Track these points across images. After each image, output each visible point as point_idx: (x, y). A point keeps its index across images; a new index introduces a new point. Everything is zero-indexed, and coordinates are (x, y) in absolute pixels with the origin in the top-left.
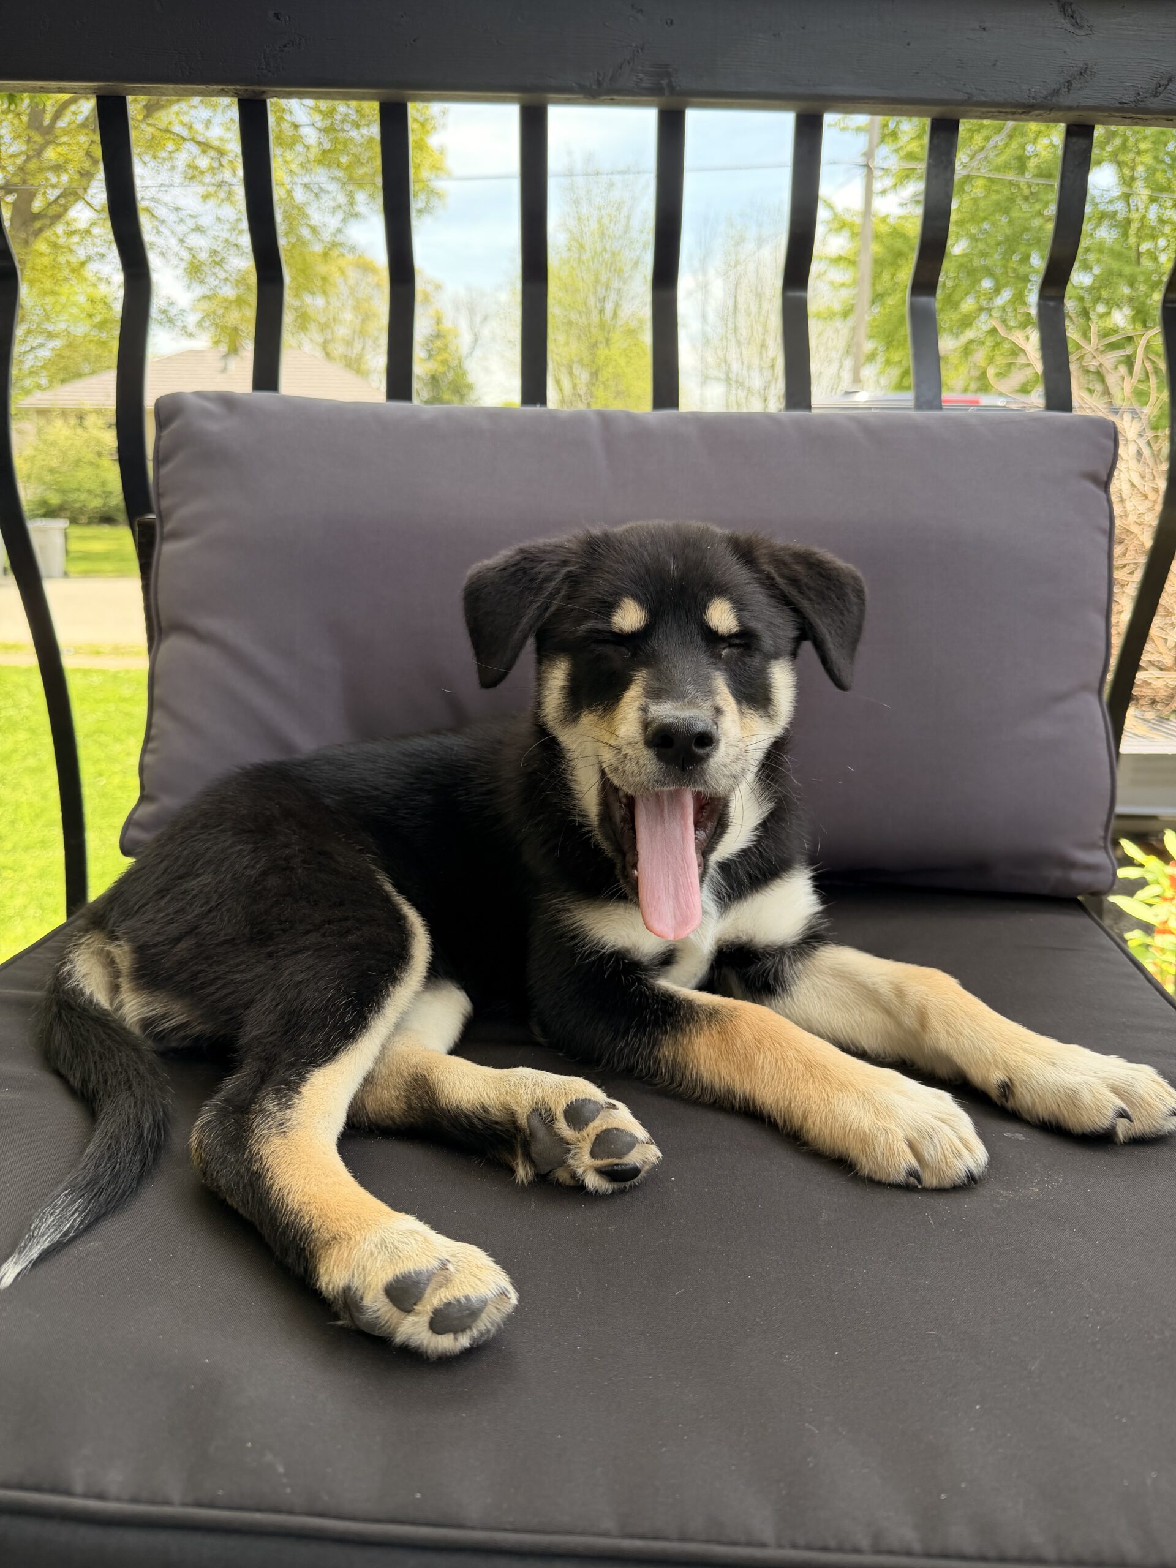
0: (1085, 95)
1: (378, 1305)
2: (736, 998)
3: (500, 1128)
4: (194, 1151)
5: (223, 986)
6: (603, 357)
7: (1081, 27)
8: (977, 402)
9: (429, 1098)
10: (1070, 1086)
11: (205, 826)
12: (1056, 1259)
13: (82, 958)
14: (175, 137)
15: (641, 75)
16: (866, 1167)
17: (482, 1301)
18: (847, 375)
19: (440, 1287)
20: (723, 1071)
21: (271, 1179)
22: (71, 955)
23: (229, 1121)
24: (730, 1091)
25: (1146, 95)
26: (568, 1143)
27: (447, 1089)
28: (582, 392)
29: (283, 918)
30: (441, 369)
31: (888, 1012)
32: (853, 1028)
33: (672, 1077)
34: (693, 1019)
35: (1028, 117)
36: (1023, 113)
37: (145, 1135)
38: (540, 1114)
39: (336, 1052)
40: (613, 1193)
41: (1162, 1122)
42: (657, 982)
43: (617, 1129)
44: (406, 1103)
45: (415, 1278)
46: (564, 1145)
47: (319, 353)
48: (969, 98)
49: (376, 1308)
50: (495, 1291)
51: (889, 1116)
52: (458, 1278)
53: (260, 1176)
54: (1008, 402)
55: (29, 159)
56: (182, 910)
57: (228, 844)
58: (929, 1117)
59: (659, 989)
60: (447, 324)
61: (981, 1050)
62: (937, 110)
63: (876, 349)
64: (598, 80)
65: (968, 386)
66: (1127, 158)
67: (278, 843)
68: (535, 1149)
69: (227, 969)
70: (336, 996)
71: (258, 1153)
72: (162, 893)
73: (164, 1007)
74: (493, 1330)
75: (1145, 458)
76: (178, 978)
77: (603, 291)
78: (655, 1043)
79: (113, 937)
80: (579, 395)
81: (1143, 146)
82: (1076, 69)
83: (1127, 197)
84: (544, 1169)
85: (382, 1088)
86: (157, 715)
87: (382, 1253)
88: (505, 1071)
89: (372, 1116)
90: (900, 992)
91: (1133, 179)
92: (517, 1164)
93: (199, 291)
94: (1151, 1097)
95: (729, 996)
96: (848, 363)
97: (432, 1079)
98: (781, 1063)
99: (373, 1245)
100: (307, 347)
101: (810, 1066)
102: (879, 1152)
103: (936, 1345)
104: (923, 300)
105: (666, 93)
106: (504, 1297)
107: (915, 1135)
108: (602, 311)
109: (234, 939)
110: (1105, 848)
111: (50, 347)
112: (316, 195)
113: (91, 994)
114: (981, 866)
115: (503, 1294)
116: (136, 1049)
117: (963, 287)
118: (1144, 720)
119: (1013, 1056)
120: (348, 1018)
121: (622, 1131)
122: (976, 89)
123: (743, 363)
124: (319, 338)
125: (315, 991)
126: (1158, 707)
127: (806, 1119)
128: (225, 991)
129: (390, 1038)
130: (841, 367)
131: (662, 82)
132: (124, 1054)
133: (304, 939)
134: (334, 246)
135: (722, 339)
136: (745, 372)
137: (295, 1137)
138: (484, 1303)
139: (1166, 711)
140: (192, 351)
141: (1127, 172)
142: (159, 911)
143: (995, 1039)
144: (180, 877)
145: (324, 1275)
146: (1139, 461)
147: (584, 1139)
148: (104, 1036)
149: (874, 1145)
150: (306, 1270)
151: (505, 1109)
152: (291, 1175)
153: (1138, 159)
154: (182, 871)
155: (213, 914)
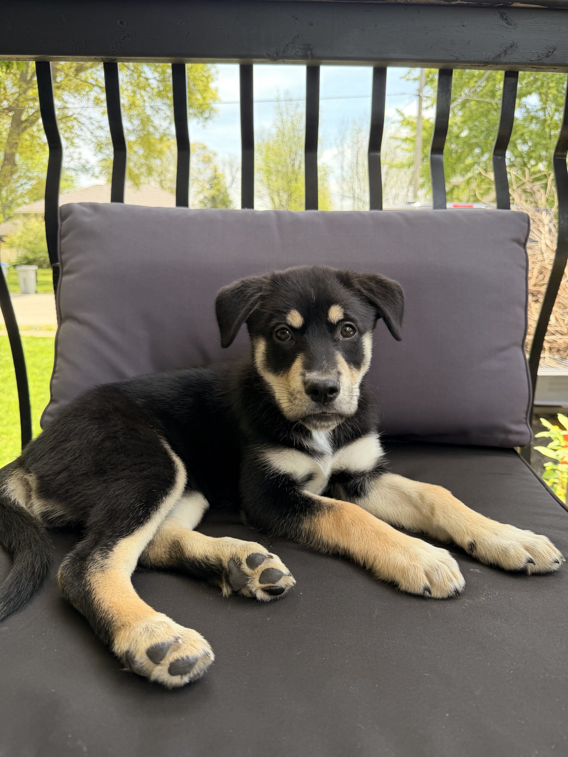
0: (513, 57)
1: (142, 660)
2: (343, 500)
3: (214, 568)
4: (59, 580)
5: (81, 497)
6: (294, 187)
7: (511, 25)
8: (472, 207)
9: (180, 552)
10: (504, 546)
11: (75, 416)
12: (492, 635)
13: (13, 481)
14: (89, 85)
15: (297, 49)
16: (404, 585)
17: (195, 659)
18: (411, 195)
19: (174, 651)
20: (333, 535)
21: (94, 594)
22: (6, 480)
23: (77, 564)
24: (337, 546)
25: (543, 57)
26: (247, 576)
27: (189, 548)
28: (284, 204)
29: (112, 463)
30: (217, 193)
31: (416, 507)
32: (398, 515)
33: (308, 539)
34: (321, 509)
35: (485, 68)
36: (483, 66)
37: (36, 571)
38: (234, 561)
39: (133, 531)
40: (271, 601)
41: (550, 566)
42: (303, 491)
43: (272, 568)
44: (169, 555)
45: (161, 647)
46: (245, 577)
47: (158, 186)
48: (457, 59)
49: (142, 662)
50: (202, 652)
51: (417, 559)
52: (184, 646)
53: (89, 593)
54: (487, 207)
55: (20, 95)
56: (62, 458)
57: (86, 425)
58: (437, 561)
59: (304, 495)
60: (219, 172)
61: (460, 526)
62: (442, 65)
63: (424, 182)
64: (277, 52)
65: (469, 199)
66: (544, 90)
67: (111, 425)
68: (232, 578)
69: (83, 488)
70: (135, 502)
71: (89, 581)
72: (52, 449)
73: (52, 507)
74: (202, 674)
75: (553, 233)
76: (59, 492)
77: (294, 155)
78: (300, 521)
79: (28, 471)
80: (283, 206)
81: (552, 85)
82: (508, 44)
83: (544, 109)
84: (236, 589)
85: (158, 547)
86: (59, 360)
87: (146, 633)
88: (219, 539)
89: (153, 561)
90: (422, 497)
91: (547, 100)
92: (223, 586)
93: (100, 156)
94: (544, 553)
95: (339, 499)
96: (411, 189)
97: (182, 543)
98: (364, 532)
99: (141, 629)
100: (153, 183)
101: (378, 534)
102: (410, 577)
103: (428, 681)
104: (437, 156)
105: (310, 58)
106: (207, 657)
107: (430, 569)
108: (293, 165)
109: (87, 473)
110: (526, 423)
111: (30, 184)
112: (157, 111)
113: (15, 500)
114: (464, 432)
115: (207, 655)
116: (36, 527)
117: (466, 153)
118: (554, 359)
119: (476, 530)
120: (140, 513)
121: (275, 569)
122: (460, 54)
123: (361, 189)
124: (158, 179)
125: (125, 499)
126: (561, 353)
127: (375, 560)
128: (82, 499)
129: (163, 523)
130: (408, 191)
131: (308, 53)
132: (29, 530)
133: (122, 473)
134: (165, 135)
135: (351, 178)
136: (362, 193)
137: (108, 573)
138: (196, 660)
139: (565, 355)
140: (97, 185)
141: (543, 96)
142: (51, 458)
143: (467, 520)
144: (62, 442)
145: (117, 644)
146: (550, 234)
147: (256, 574)
148: (20, 521)
149: (408, 573)
150: (109, 642)
151: (217, 558)
152: (105, 592)
153: (549, 91)
154: (63, 438)
155: (77, 460)
